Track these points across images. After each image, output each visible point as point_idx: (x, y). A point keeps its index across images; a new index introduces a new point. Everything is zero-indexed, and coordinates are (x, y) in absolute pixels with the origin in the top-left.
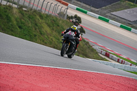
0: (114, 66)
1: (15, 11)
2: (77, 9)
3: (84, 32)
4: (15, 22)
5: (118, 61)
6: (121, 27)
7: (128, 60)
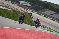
0: (42, 29)
1: (12, 12)
2: (31, 11)
4: (12, 15)
6: (45, 17)
7: (47, 27)
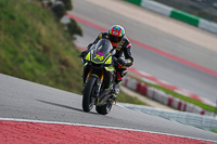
3: (80, 33)
5: (170, 104)
